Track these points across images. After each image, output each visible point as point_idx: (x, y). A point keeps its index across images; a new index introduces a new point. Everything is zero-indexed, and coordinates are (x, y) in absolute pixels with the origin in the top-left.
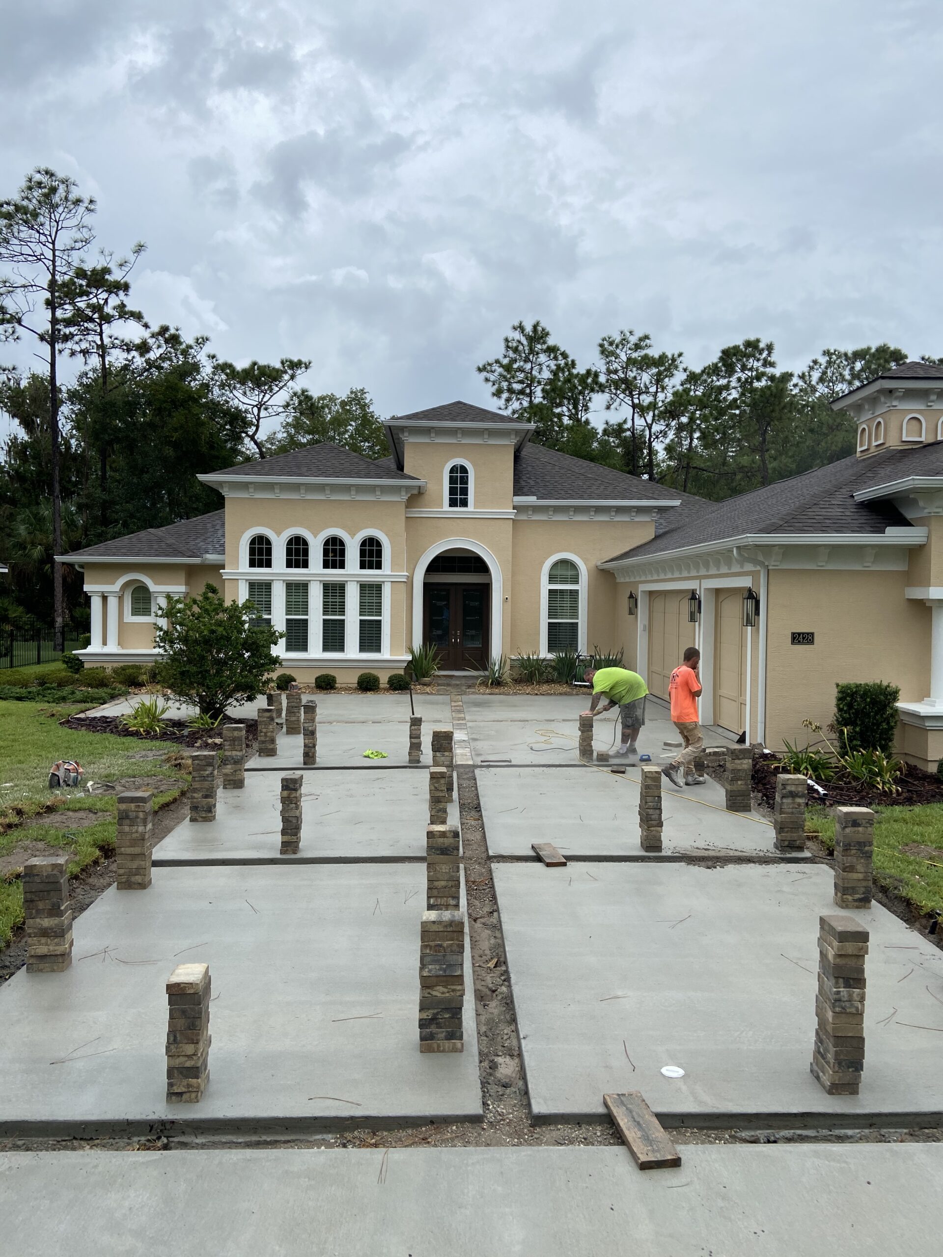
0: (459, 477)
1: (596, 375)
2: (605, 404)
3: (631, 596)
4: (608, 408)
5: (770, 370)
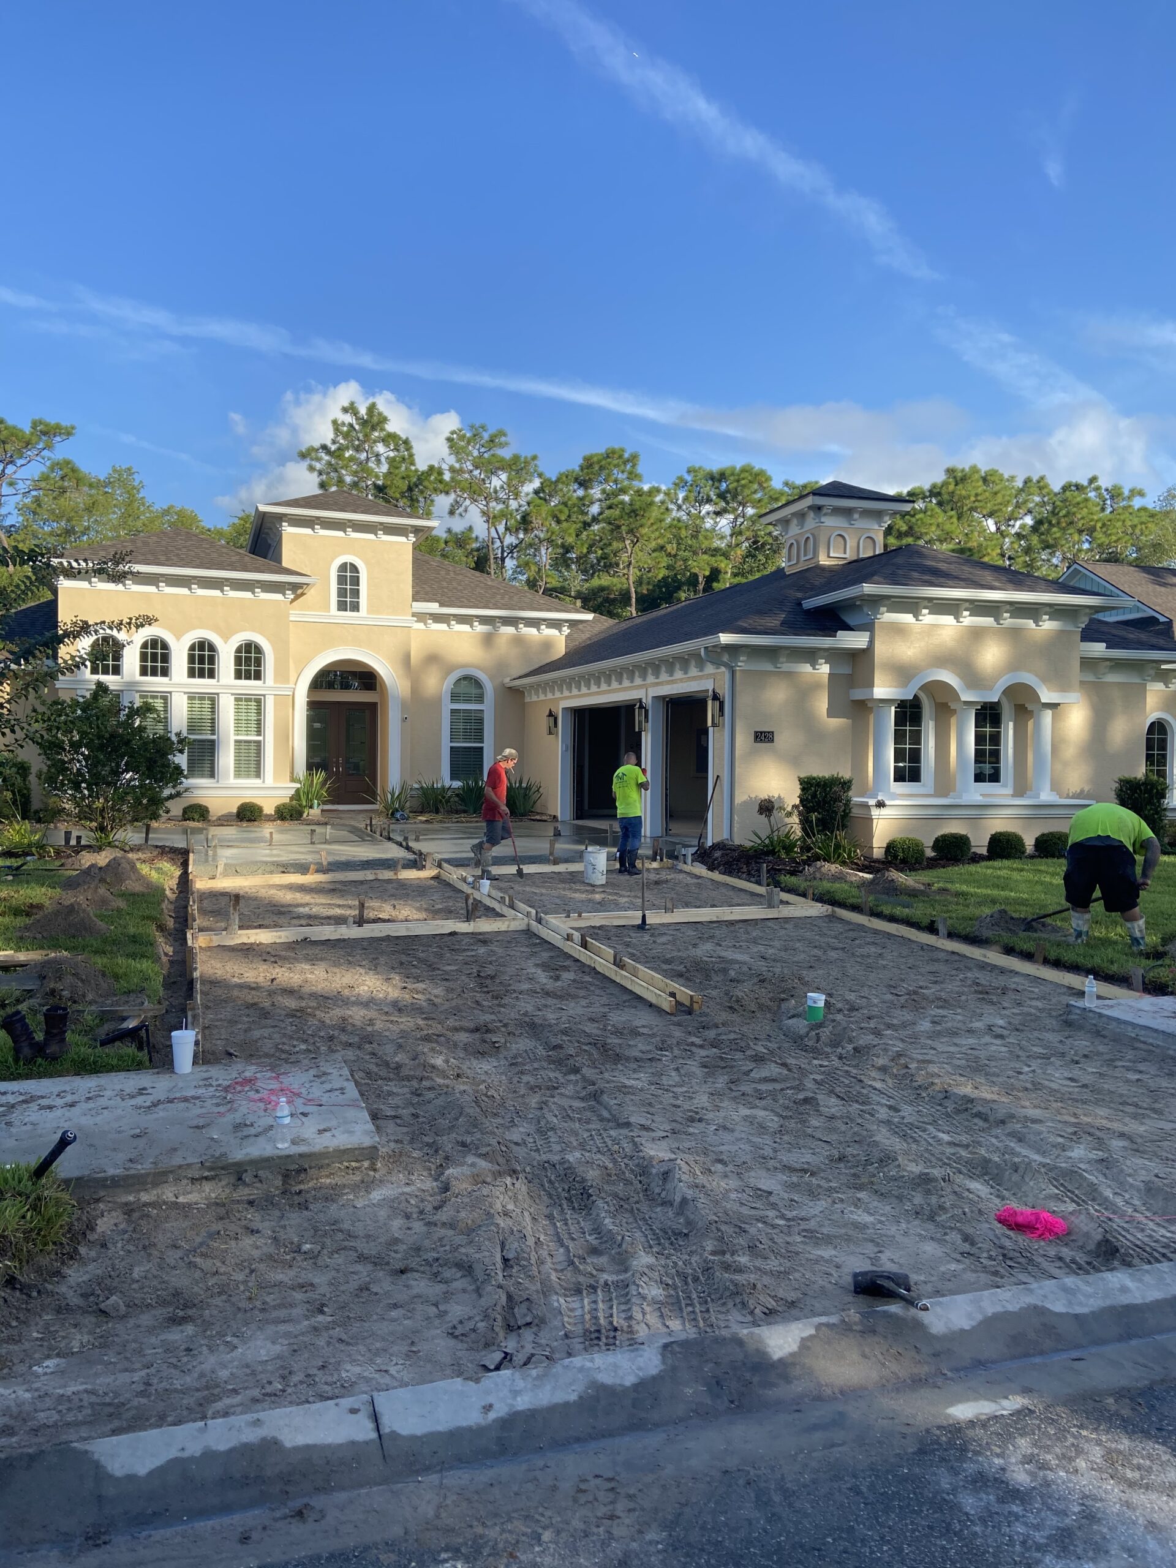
0: (349, 577)
1: (440, 473)
2: (447, 508)
3: (551, 714)
4: (452, 513)
5: (636, 484)
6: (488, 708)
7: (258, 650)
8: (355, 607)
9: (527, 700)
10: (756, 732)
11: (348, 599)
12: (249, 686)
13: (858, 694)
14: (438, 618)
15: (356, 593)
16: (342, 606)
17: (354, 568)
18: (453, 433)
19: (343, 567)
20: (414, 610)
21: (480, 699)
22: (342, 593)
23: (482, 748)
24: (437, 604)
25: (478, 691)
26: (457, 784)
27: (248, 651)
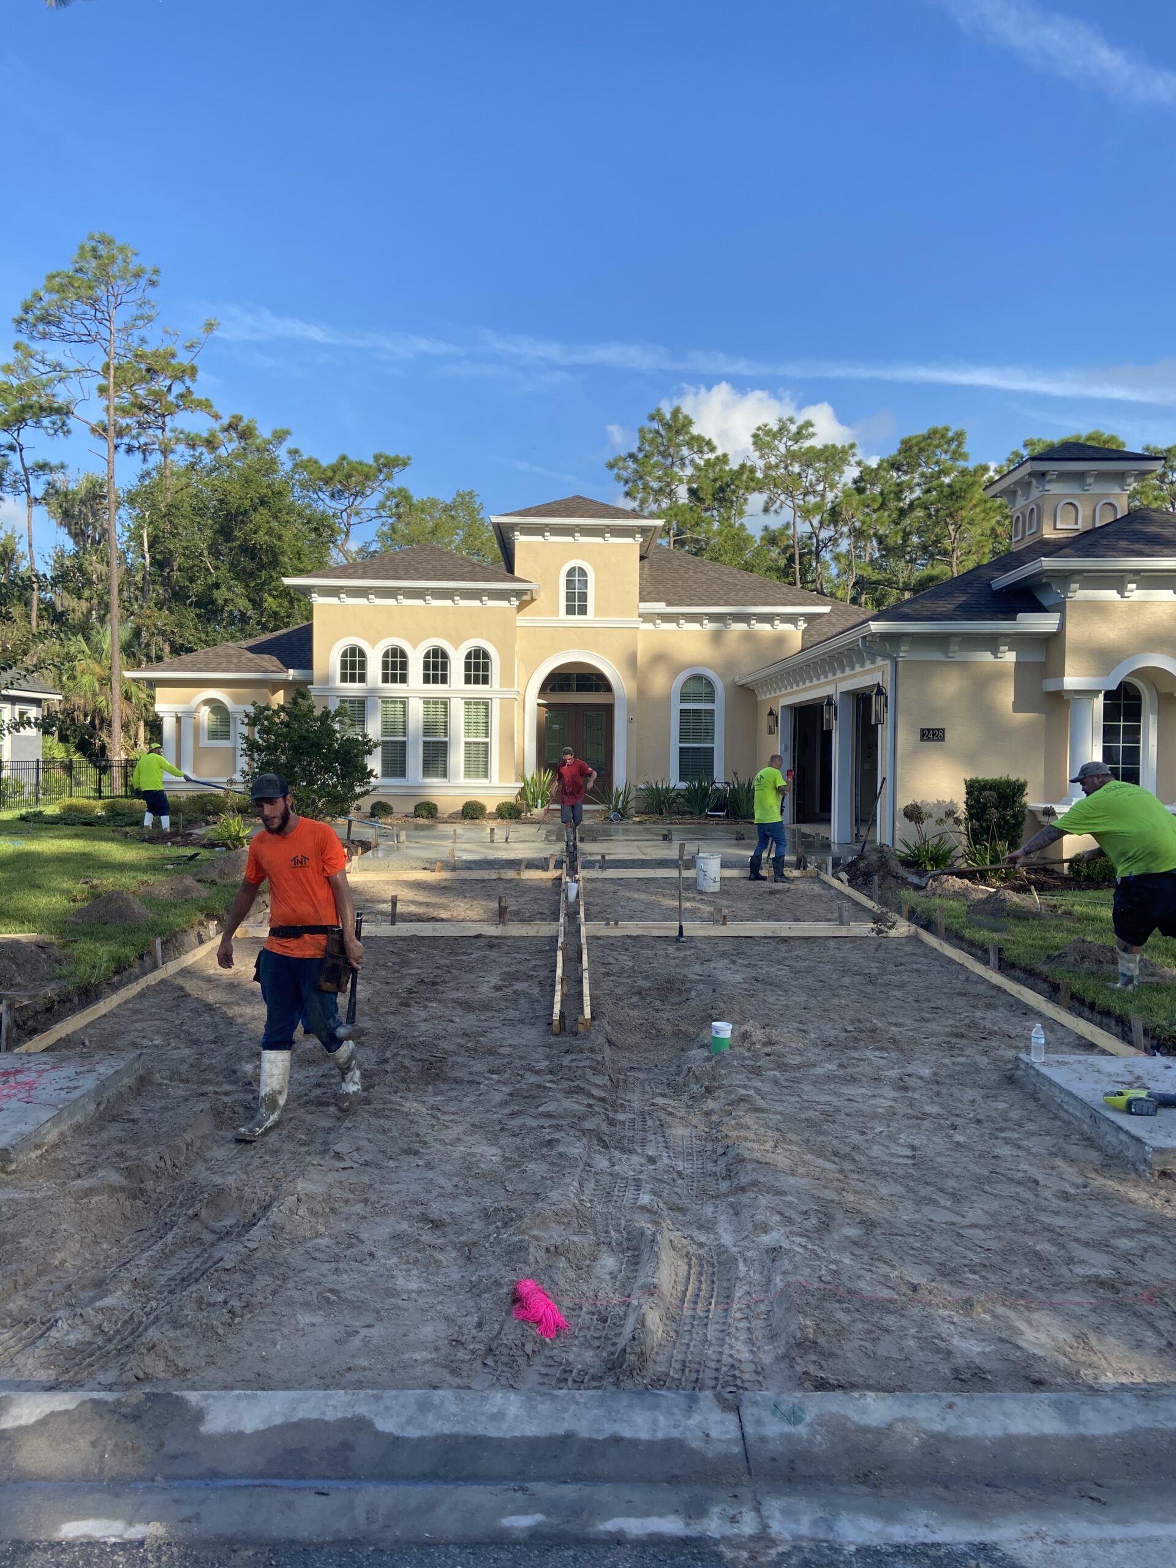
0: (576, 579)
1: (752, 470)
2: (761, 506)
3: (771, 713)
4: (766, 510)
5: (961, 464)
6: (718, 706)
7: (486, 655)
8: (583, 610)
9: (759, 699)
10: (922, 730)
11: (577, 604)
12: (478, 690)
13: (1050, 685)
14: (666, 618)
15: (583, 597)
16: (570, 610)
17: (583, 572)
18: (759, 429)
19: (571, 572)
20: (641, 611)
21: (710, 697)
22: (570, 597)
23: (713, 748)
24: (664, 604)
25: (709, 690)
26: (683, 785)
27: (477, 657)
